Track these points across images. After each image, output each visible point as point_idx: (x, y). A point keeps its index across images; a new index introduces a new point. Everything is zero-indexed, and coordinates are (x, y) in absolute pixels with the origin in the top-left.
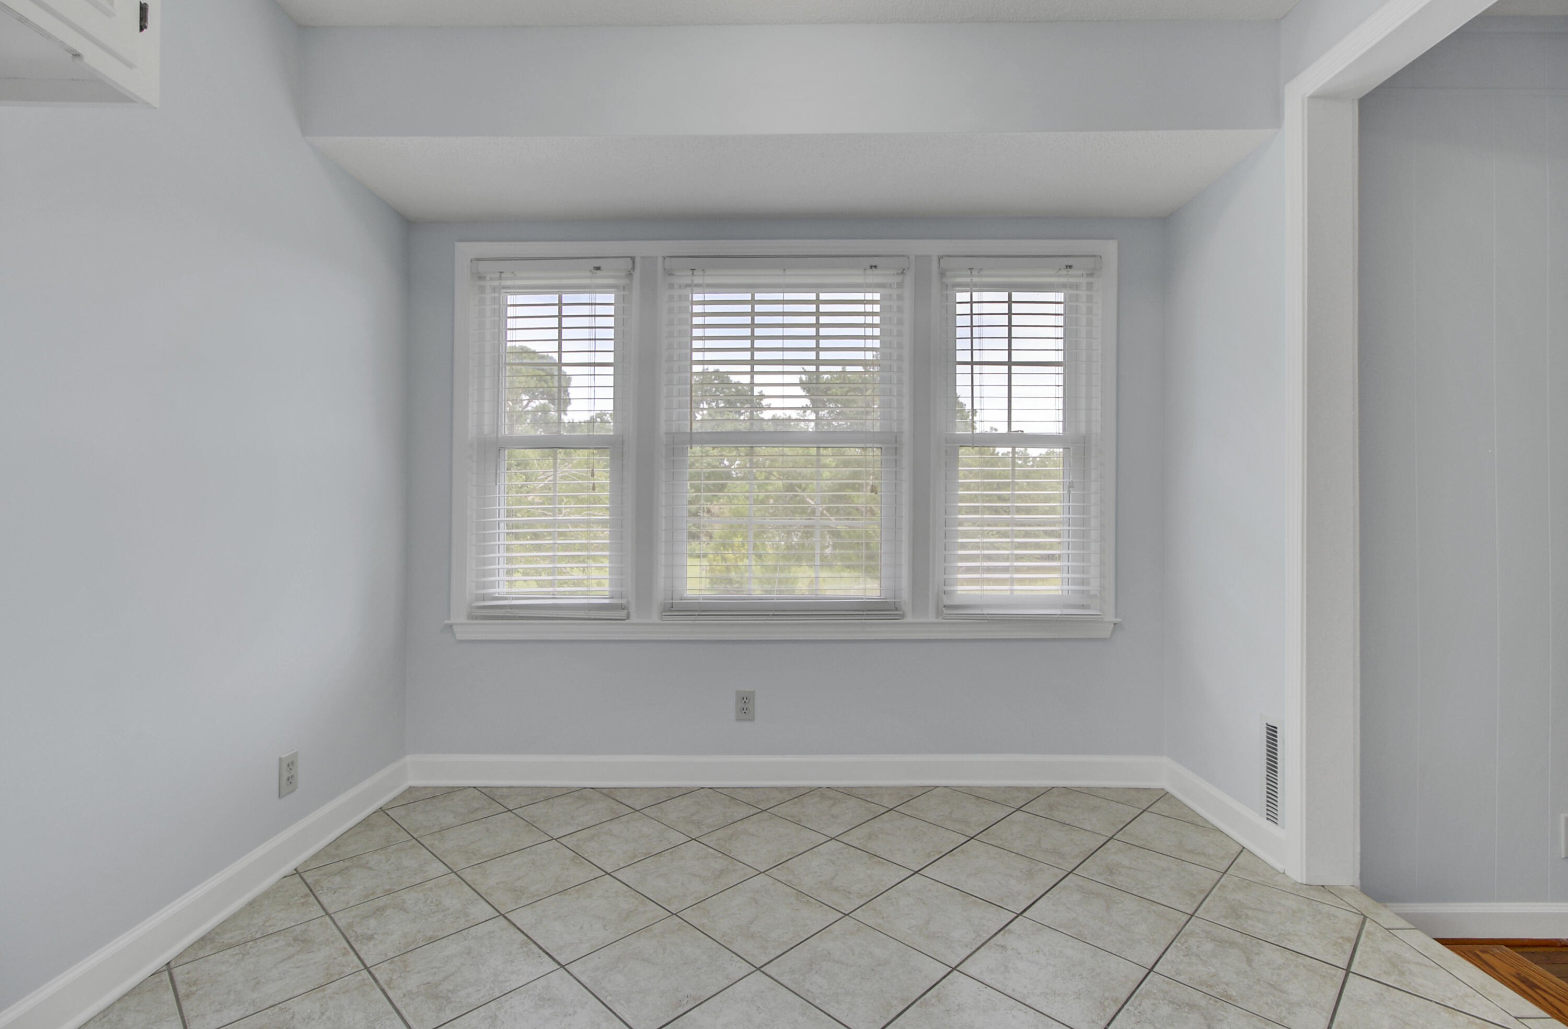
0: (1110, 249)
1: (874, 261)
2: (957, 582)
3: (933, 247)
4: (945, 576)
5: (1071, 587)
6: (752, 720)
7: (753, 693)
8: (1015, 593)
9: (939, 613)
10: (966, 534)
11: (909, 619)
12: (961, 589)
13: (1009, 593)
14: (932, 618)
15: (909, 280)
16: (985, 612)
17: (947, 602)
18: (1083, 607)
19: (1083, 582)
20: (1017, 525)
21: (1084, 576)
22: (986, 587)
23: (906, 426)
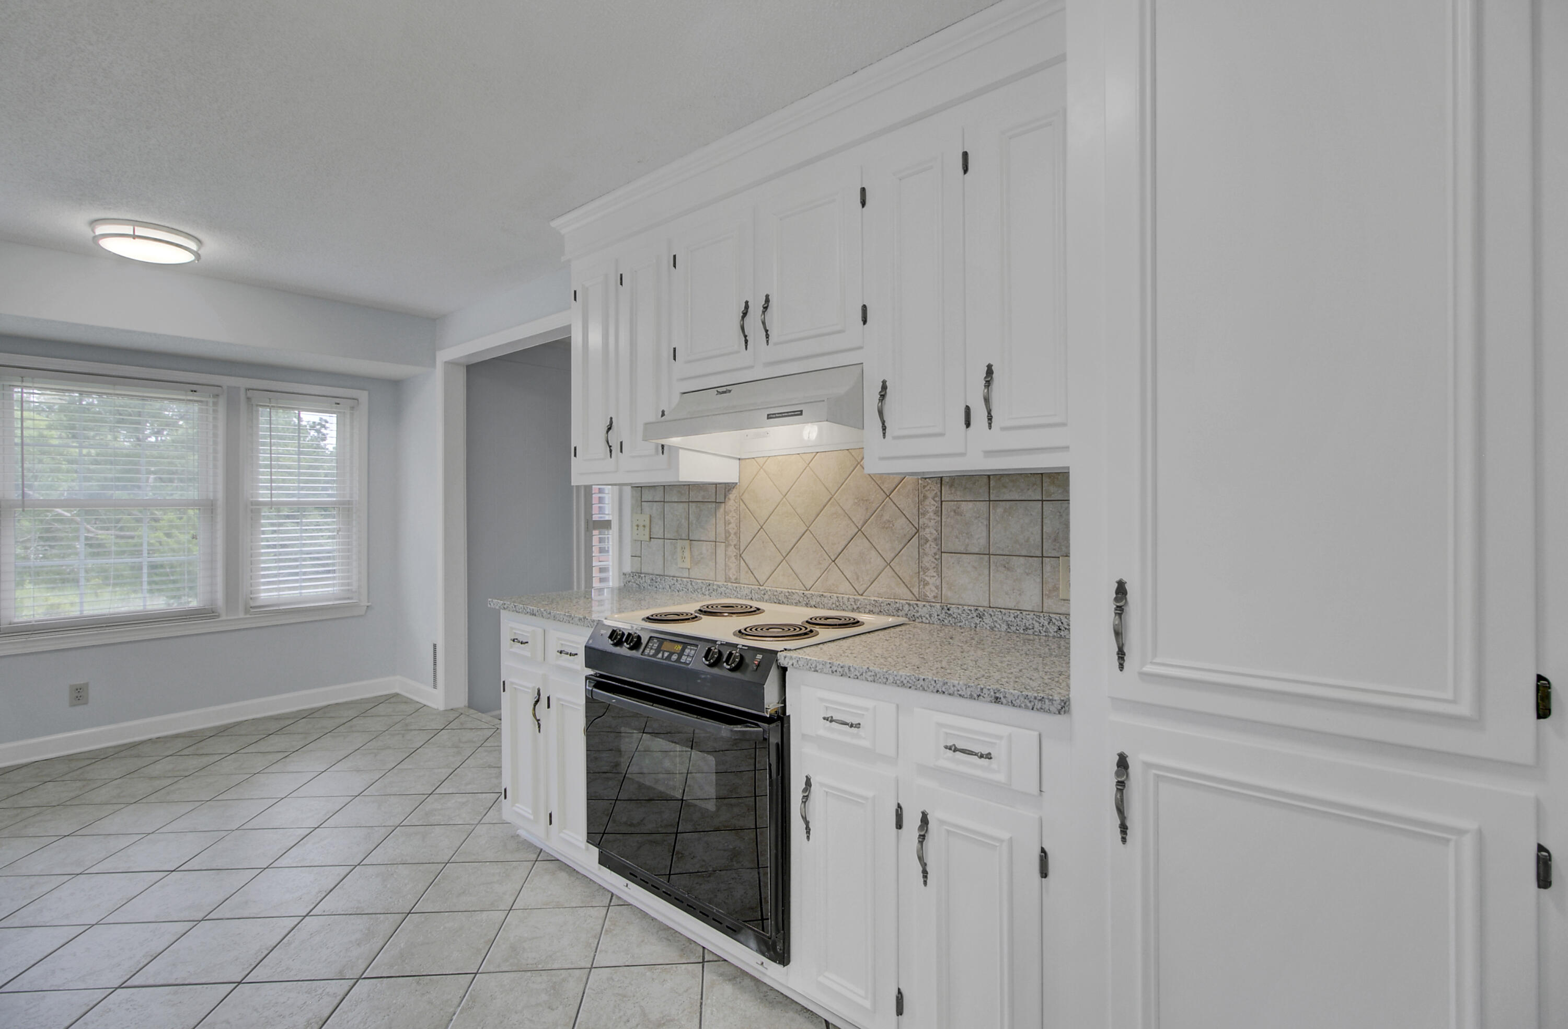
0: (363, 396)
1: (194, 387)
2: (259, 591)
3: (242, 383)
4: (252, 589)
5: (342, 588)
6: (86, 703)
7: (87, 685)
8: (303, 595)
9: (247, 611)
10: (265, 562)
11: (223, 618)
12: (263, 595)
13: (299, 595)
14: (242, 615)
15: (222, 401)
16: (281, 608)
17: (252, 604)
18: (349, 598)
19: (348, 584)
20: (305, 554)
21: (349, 581)
22: (281, 593)
23: (221, 496)
